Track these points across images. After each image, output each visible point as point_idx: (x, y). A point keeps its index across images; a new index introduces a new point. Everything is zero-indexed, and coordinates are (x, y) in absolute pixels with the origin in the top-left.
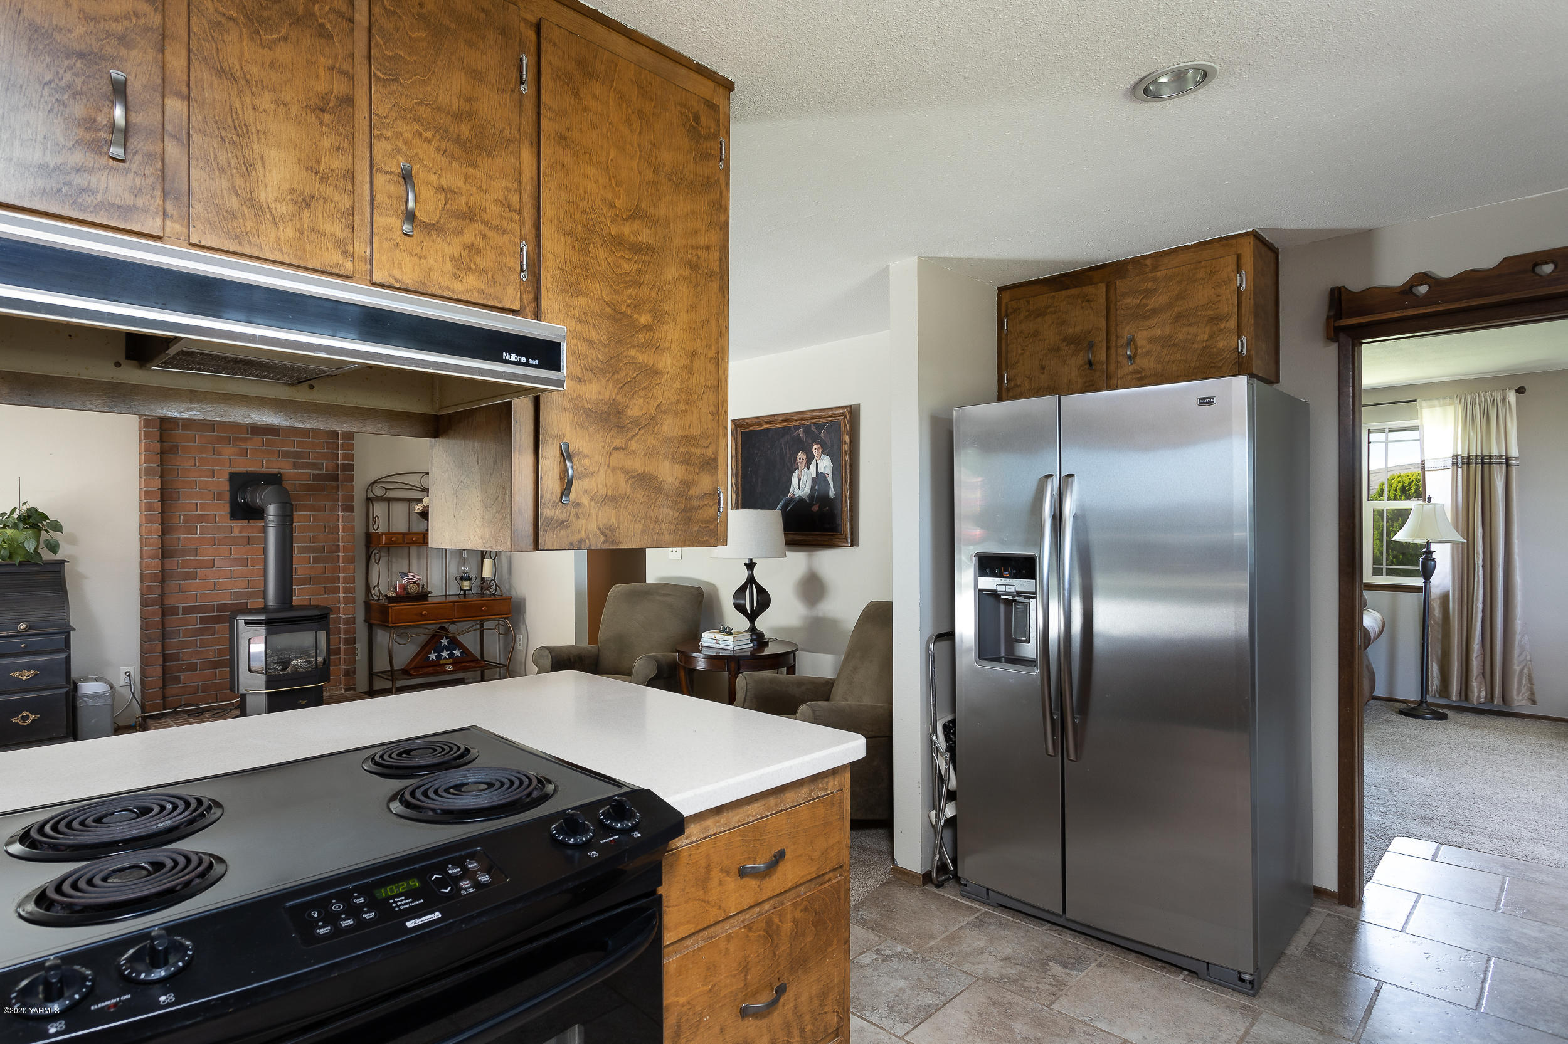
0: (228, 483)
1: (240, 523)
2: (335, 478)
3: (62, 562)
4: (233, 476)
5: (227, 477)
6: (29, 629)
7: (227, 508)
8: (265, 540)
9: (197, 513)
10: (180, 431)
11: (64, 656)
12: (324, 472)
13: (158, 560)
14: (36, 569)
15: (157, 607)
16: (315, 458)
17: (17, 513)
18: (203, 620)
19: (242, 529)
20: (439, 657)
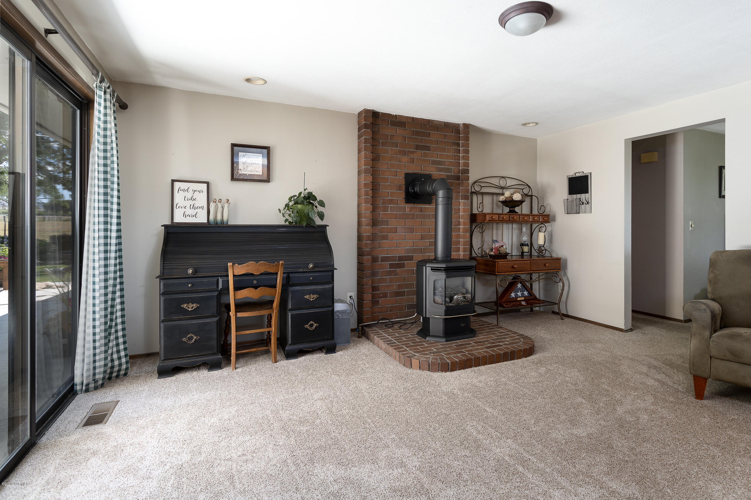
0: (404, 179)
1: (412, 205)
2: (458, 178)
3: (325, 226)
4: (407, 175)
5: (404, 176)
6: (314, 268)
7: (403, 196)
8: (436, 216)
9: (389, 198)
10: (381, 147)
11: (331, 286)
12: (452, 174)
13: (370, 227)
14: (312, 230)
15: (369, 257)
16: (448, 165)
17: (302, 195)
18: (391, 266)
19: (411, 208)
20: (516, 295)
